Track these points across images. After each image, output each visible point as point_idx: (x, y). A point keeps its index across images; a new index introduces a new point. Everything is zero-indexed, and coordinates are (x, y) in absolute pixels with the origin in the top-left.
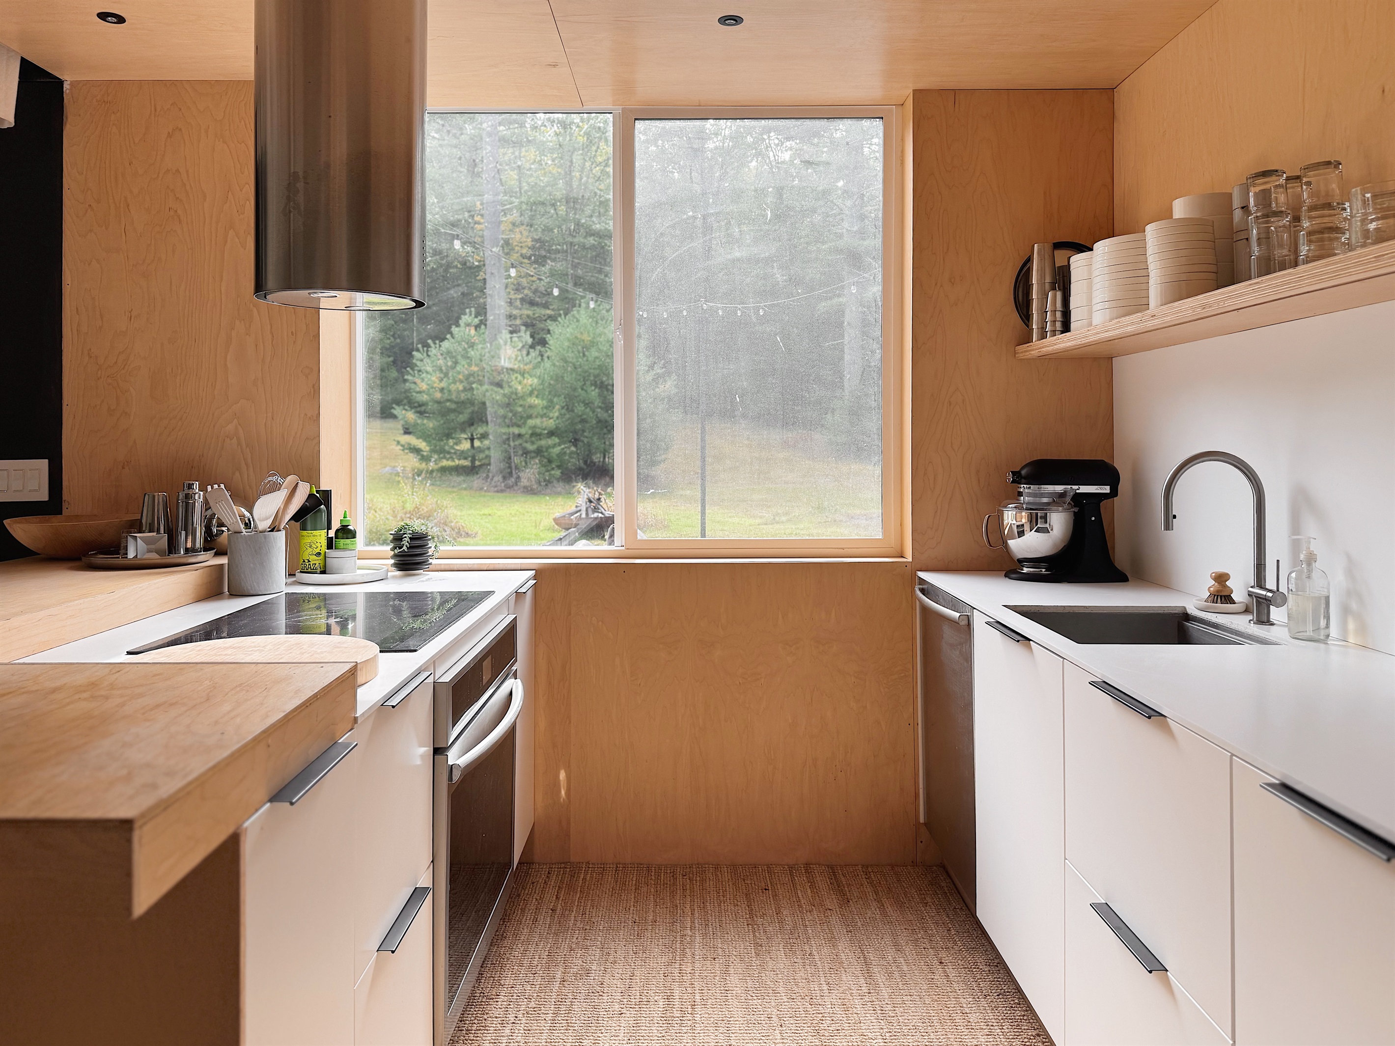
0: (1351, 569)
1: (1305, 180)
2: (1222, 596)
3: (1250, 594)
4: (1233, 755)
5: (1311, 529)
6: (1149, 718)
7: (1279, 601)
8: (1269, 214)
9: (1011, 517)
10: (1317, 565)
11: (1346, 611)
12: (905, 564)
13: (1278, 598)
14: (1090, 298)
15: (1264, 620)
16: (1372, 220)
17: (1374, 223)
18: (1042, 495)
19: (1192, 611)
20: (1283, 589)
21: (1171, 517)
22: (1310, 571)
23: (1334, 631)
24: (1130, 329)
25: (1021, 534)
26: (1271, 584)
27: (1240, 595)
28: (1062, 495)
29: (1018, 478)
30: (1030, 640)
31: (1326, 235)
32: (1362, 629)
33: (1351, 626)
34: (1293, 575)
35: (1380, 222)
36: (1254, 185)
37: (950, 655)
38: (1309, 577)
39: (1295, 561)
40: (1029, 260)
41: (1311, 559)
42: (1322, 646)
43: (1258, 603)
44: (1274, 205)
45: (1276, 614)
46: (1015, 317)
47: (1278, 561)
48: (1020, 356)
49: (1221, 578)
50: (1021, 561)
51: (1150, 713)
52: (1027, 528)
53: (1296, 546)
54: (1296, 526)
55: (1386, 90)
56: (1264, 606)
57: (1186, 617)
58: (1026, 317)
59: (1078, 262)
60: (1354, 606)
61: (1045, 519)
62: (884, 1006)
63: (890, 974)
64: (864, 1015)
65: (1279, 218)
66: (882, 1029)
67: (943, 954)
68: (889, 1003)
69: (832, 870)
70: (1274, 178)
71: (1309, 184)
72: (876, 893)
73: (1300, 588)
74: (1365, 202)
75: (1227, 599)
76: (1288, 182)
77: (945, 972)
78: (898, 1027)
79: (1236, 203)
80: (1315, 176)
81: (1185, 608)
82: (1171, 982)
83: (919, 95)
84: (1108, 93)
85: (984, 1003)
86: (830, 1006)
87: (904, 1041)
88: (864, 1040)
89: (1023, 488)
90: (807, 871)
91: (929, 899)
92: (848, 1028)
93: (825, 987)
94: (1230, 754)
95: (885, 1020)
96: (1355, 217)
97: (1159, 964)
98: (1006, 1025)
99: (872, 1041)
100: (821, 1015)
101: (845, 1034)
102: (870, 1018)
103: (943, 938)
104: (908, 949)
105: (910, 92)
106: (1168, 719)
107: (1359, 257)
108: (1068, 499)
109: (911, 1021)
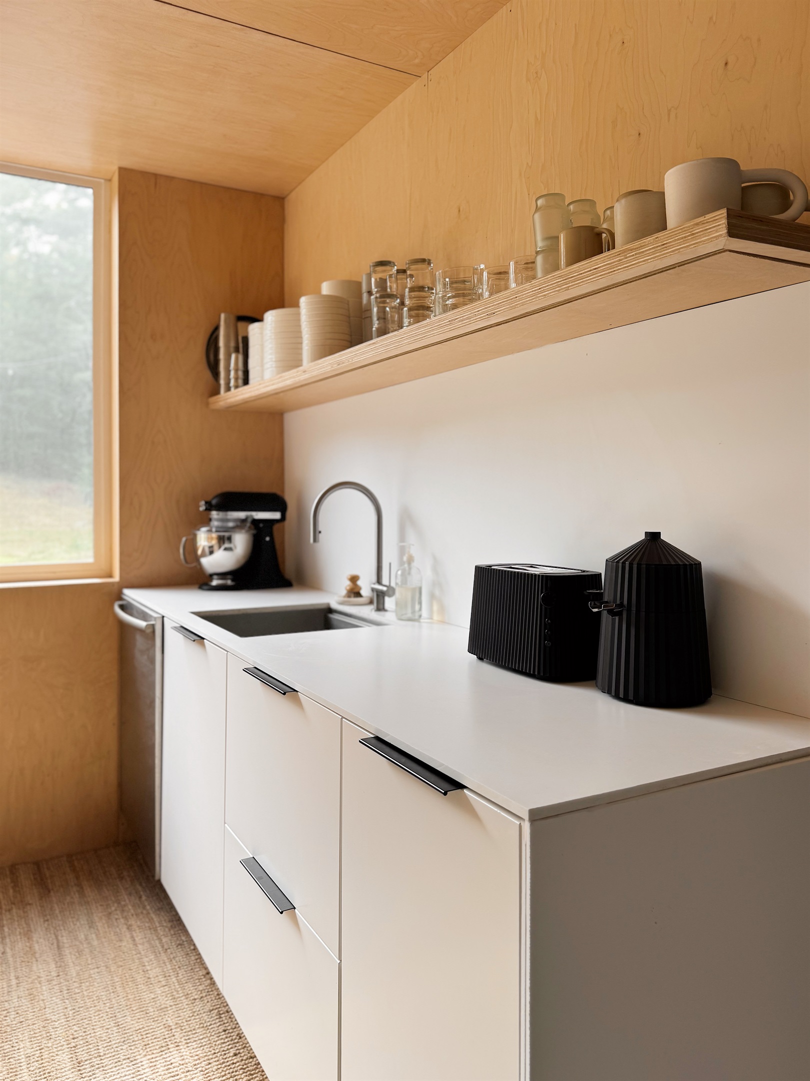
0: (436, 566)
1: (408, 272)
2: (355, 592)
3: (373, 590)
4: (343, 717)
5: (411, 537)
6: (284, 694)
7: (391, 593)
8: (385, 295)
9: (203, 539)
10: (415, 564)
11: (432, 596)
12: (113, 584)
13: (391, 591)
14: (262, 358)
15: (380, 608)
16: (449, 298)
17: (451, 300)
18: (228, 520)
19: (334, 605)
20: (393, 585)
21: (317, 532)
22: (410, 569)
23: (425, 613)
24: (289, 382)
25: (211, 553)
26: (385, 581)
27: (366, 592)
28: (244, 521)
29: (210, 507)
30: (204, 639)
31: (421, 312)
32: (442, 609)
33: (435, 608)
34: (399, 572)
35: (454, 299)
36: (375, 272)
37: (141, 659)
38: (409, 574)
39: (401, 563)
40: (217, 329)
41: (411, 560)
42: (416, 624)
43: (378, 596)
44: (389, 290)
45: (389, 602)
46: (208, 374)
47: (390, 564)
48: (213, 407)
49: (354, 579)
50: (211, 576)
51: (285, 690)
52: (216, 547)
53: (402, 551)
54: (402, 537)
55: (461, 209)
56: (381, 598)
57: (330, 610)
58: (216, 374)
59: (254, 329)
60: (437, 593)
61: (229, 539)
62: (71, 985)
63: (80, 953)
64: (50, 999)
65: (393, 300)
66: (66, 1008)
67: (132, 921)
68: (77, 980)
69: (38, 866)
70: (388, 268)
71: (411, 276)
72: (77, 878)
73: (404, 581)
74: (445, 285)
75: (358, 594)
76: (398, 274)
77: (132, 937)
78: (82, 1002)
79: (364, 288)
80: (416, 270)
81: (329, 604)
82: (297, 916)
83: (125, 173)
84: (280, 200)
85: (164, 957)
86: (16, 1000)
87: (86, 1014)
88: (47, 1025)
89: (214, 514)
90: (12, 873)
91: (125, 873)
92: (32, 1017)
93: (14, 982)
94: (341, 717)
95: (70, 999)
96: (439, 294)
97: (290, 904)
98: (181, 972)
99: (54, 1023)
100: (6, 1012)
101: (28, 1024)
102: (55, 1001)
103: (133, 906)
104: (100, 925)
105: (115, 168)
106: (299, 693)
107: (440, 321)
108: (248, 524)
109: (95, 993)
